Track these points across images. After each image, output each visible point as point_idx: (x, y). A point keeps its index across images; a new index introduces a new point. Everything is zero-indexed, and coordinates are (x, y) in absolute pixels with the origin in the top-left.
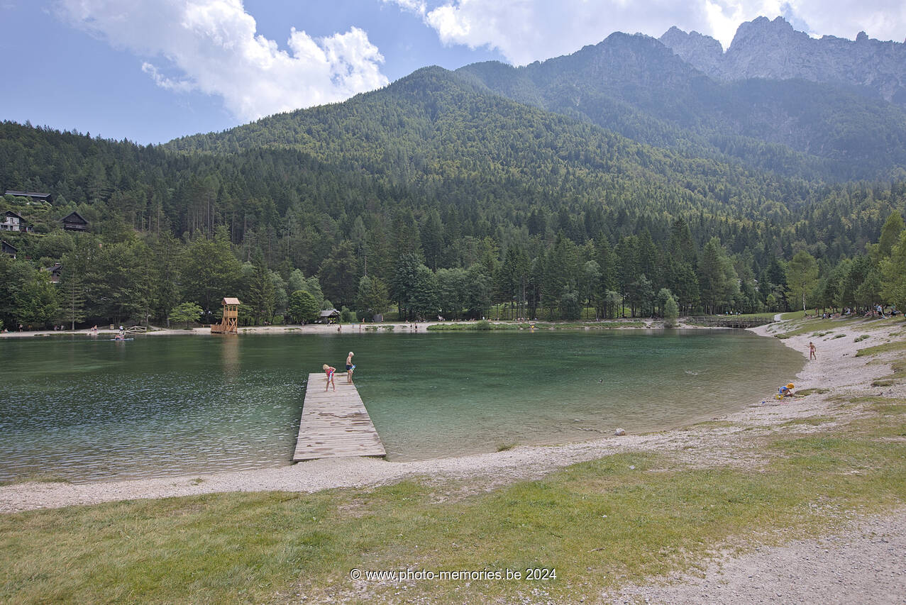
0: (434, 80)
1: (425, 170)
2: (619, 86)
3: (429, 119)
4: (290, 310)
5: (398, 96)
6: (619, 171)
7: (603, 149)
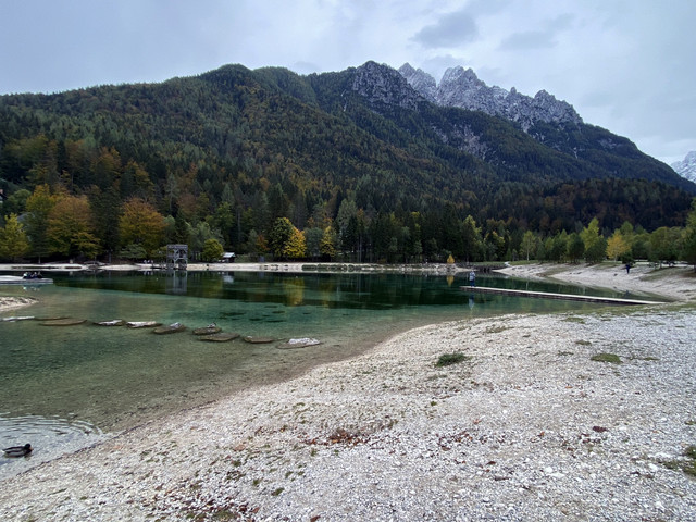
0: (240, 76)
1: (240, 148)
2: (372, 100)
3: (237, 107)
4: (205, 252)
5: (211, 84)
6: (377, 163)
7: (366, 146)
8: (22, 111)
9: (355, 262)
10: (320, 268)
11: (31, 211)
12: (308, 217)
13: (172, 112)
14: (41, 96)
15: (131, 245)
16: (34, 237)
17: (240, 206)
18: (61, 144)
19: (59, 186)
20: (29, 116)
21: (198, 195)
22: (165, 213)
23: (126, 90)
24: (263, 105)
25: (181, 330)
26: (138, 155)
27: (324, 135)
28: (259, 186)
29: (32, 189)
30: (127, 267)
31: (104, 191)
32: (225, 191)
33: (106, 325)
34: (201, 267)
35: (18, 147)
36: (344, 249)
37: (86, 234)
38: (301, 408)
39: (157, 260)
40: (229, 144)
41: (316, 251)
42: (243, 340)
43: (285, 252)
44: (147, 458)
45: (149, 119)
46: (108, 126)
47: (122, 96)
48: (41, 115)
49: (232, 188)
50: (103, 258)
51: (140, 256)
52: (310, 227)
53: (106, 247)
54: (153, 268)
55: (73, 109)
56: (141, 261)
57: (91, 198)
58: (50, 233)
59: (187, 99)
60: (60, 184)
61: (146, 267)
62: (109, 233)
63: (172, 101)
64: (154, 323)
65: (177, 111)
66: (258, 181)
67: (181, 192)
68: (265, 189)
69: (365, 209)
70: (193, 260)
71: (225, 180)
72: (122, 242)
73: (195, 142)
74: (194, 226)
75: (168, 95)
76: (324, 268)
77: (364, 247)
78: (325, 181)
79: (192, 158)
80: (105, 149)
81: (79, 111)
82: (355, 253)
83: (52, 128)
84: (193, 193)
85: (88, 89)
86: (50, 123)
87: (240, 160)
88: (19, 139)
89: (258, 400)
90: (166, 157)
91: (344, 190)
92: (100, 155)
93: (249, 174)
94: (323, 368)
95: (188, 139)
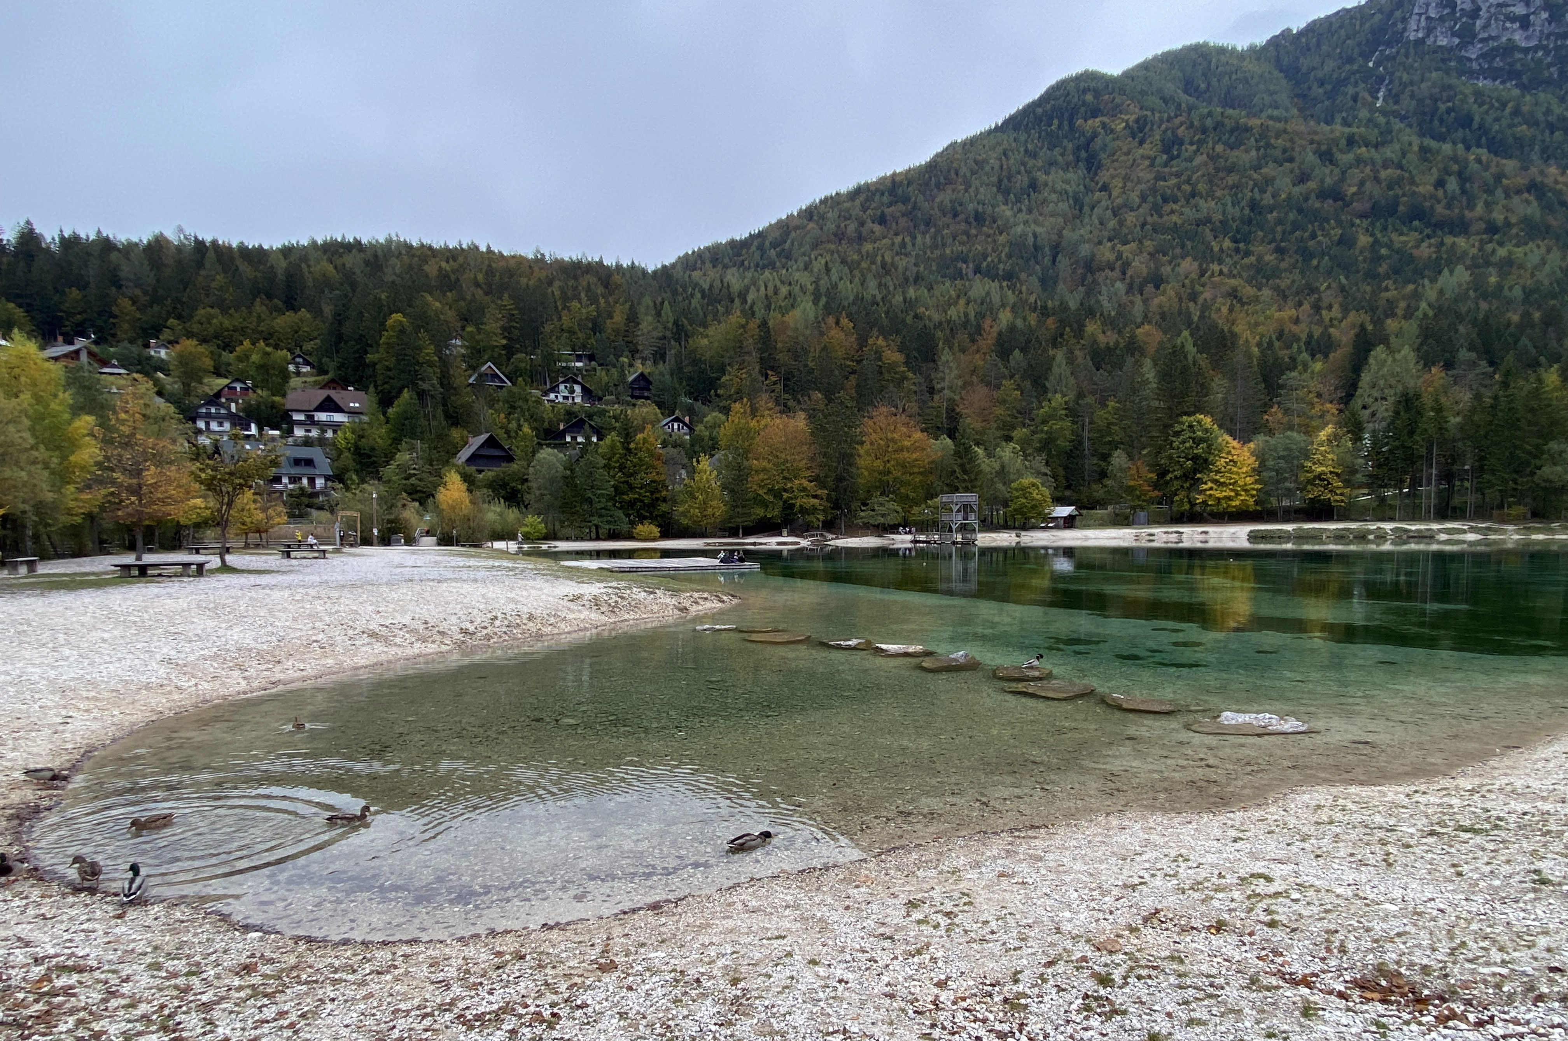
1: (1090, 266)
2: (1473, 53)
3: (1082, 171)
4: (1013, 506)
5: (1023, 137)
6: (1492, 229)
7: (1452, 184)
8: (706, 278)
9: (1414, 517)
10: (1300, 537)
11: (728, 447)
12: (1266, 408)
13: (946, 220)
14: (732, 243)
15: (876, 499)
16: (732, 491)
17: (1090, 399)
18: (764, 324)
19: (764, 401)
20: (717, 284)
21: (998, 387)
22: (934, 431)
23: (862, 197)
24: (1147, 149)
25: (971, 666)
26: (885, 322)
27: (1312, 185)
28: (1134, 347)
29: (726, 411)
30: (870, 542)
31: (830, 401)
32: (1055, 370)
33: (839, 647)
34: (1005, 539)
35: (705, 342)
36: (1375, 482)
37: (805, 483)
38: (1261, 887)
39: (923, 527)
40: (1063, 262)
41: (1289, 493)
42: (1103, 701)
43: (1200, 499)
44: (917, 915)
45: (903, 244)
46: (834, 276)
47: (856, 212)
48: (734, 279)
49: (1071, 360)
50: (830, 526)
51: (892, 519)
52: (1271, 433)
53: (836, 506)
54: (915, 542)
55: (779, 255)
56: (893, 529)
57: (811, 417)
58: (753, 484)
59: (975, 183)
60: (765, 396)
61: (902, 540)
62: (840, 479)
63: (945, 197)
64: (919, 648)
65: (955, 215)
66: (1133, 336)
67: (964, 387)
68: (1151, 350)
69: (1448, 365)
70: (988, 525)
71: (1055, 345)
72: (862, 494)
73: (991, 274)
74: (990, 454)
75: (938, 185)
76: (1315, 537)
77: (1447, 476)
78: (1317, 308)
79: (986, 309)
80: (831, 320)
81: (788, 257)
82: (1413, 494)
83: (750, 298)
84: (988, 384)
85: (800, 212)
86: (747, 290)
87: (1088, 294)
88: (706, 327)
89: (1147, 843)
90: (936, 317)
91: (1378, 323)
92: (822, 334)
93: (1110, 323)
94: (1320, 795)
95: (977, 270)
